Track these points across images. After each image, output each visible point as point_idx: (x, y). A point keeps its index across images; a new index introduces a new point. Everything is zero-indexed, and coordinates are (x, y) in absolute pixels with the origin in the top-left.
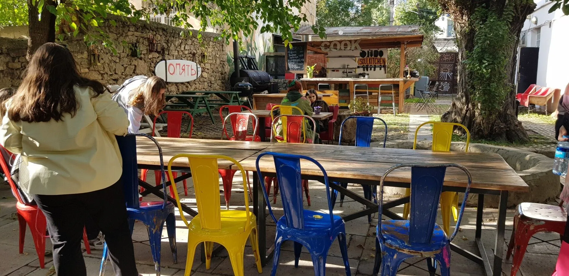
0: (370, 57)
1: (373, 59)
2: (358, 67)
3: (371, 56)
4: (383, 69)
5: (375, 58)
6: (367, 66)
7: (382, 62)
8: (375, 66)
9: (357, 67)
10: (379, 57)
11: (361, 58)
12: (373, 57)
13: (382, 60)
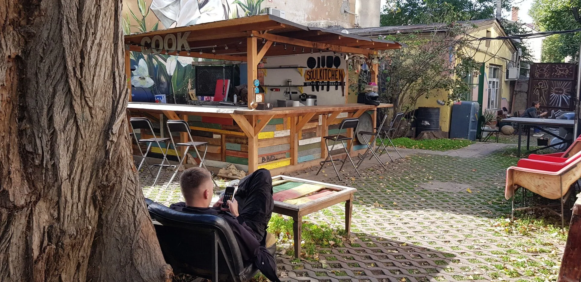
0: (321, 67)
1: (325, 71)
2: (305, 85)
3: (323, 66)
4: (340, 87)
5: (328, 69)
6: (317, 82)
7: (338, 77)
8: (328, 82)
9: (303, 84)
10: (334, 67)
11: (308, 69)
12: (325, 67)
13: (338, 73)
